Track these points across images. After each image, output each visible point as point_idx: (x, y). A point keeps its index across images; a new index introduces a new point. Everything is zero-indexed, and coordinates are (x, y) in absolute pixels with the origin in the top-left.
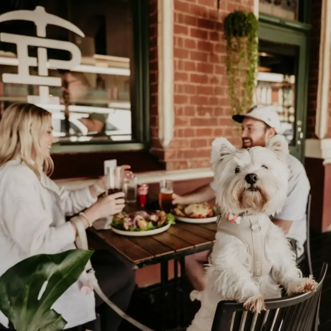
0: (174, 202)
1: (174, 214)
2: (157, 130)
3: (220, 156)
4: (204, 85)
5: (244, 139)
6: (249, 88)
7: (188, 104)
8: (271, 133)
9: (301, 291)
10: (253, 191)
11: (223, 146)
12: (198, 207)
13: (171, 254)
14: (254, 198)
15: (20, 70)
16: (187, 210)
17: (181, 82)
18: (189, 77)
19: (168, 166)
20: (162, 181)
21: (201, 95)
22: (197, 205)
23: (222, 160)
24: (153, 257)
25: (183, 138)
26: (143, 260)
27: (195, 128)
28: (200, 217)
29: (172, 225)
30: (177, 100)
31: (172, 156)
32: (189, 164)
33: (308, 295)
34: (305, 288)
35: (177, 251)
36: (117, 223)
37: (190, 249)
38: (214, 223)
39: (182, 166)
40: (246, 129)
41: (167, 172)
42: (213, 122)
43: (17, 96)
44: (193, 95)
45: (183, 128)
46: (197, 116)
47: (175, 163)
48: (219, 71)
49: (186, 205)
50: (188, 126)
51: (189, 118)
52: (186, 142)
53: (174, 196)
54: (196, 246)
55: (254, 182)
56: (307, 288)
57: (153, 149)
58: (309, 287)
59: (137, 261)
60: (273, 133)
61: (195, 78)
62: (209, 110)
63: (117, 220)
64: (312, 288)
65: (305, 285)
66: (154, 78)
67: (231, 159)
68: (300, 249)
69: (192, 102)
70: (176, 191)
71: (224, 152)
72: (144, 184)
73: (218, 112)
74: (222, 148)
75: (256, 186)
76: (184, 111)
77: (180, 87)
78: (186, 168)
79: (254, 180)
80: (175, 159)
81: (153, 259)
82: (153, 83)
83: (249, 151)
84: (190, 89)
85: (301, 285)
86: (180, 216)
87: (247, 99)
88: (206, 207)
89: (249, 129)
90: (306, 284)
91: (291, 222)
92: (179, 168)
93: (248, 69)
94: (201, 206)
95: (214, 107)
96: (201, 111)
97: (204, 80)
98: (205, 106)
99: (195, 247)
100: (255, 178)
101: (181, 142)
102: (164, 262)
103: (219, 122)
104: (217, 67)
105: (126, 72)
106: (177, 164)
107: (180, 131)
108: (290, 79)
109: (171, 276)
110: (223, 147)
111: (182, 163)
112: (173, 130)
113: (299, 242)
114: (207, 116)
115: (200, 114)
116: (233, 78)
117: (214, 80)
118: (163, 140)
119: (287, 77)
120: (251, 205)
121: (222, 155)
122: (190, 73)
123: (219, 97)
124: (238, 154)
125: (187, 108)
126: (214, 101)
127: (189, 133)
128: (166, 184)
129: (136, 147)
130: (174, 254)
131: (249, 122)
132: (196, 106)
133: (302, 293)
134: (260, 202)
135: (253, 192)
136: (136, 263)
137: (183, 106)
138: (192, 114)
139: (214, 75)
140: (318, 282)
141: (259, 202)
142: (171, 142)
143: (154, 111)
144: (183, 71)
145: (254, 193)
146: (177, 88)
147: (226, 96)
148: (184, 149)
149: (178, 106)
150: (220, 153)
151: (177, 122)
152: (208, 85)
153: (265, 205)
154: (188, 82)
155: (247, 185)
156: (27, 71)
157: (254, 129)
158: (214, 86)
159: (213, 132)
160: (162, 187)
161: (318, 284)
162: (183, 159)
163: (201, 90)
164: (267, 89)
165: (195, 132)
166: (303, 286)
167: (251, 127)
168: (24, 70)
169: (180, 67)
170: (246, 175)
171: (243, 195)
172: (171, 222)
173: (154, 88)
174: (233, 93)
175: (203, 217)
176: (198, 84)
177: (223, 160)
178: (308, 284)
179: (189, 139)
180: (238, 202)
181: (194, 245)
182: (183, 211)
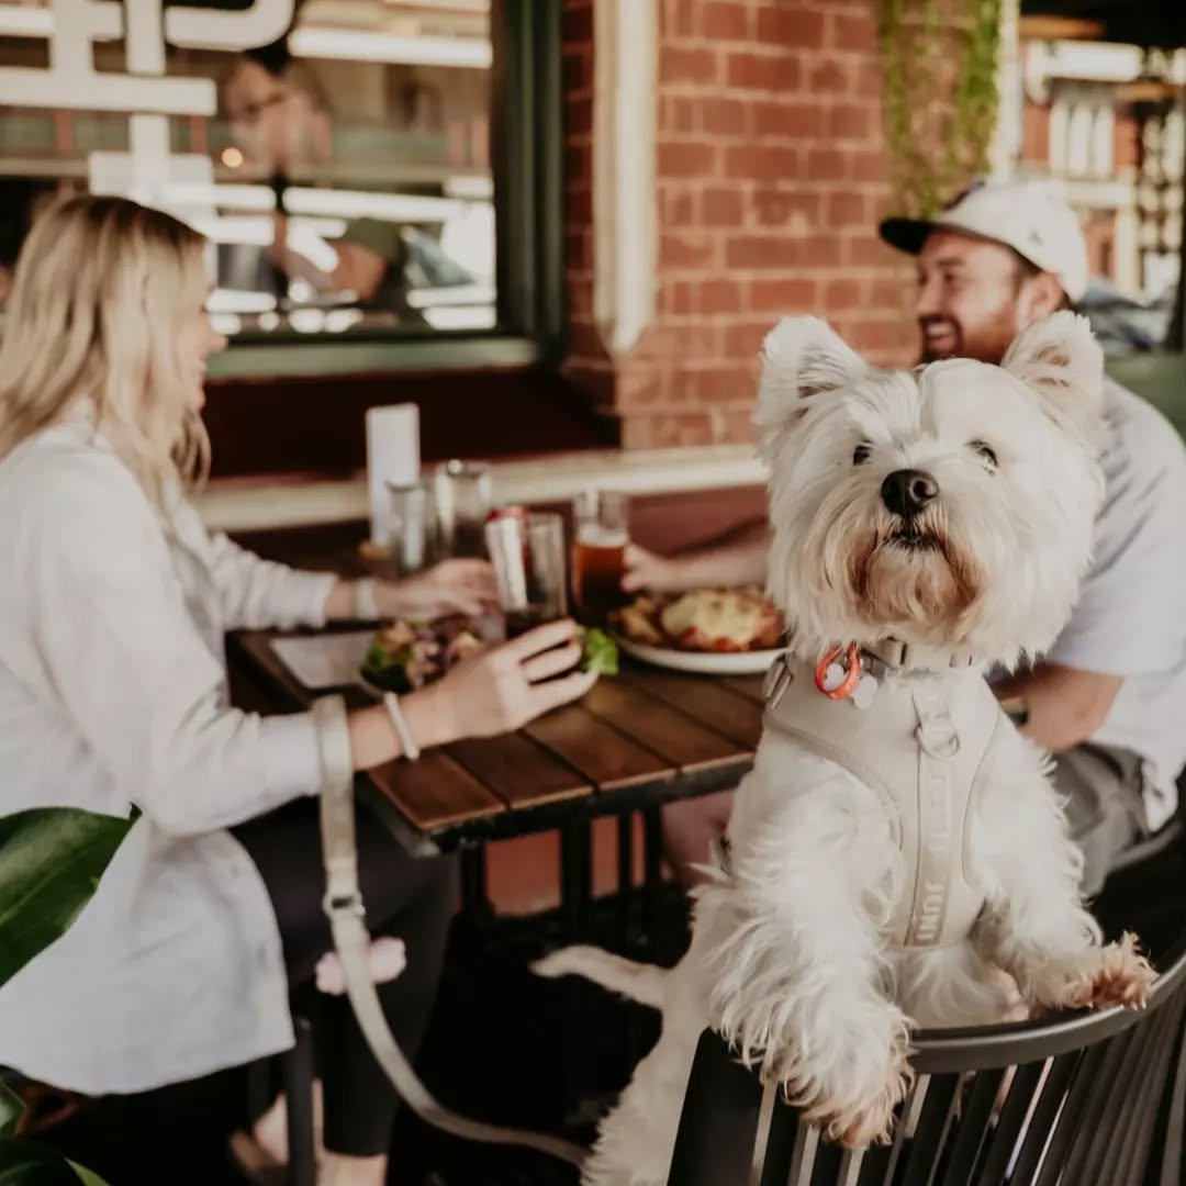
0: (631, 582)
1: (618, 631)
2: (589, 287)
3: (795, 393)
4: (785, 99)
5: (926, 321)
6: (973, 104)
7: (716, 178)
8: (1043, 297)
9: (1077, 1002)
10: (913, 546)
11: (812, 354)
12: (717, 606)
13: (580, 799)
14: (919, 577)
15: (58, 52)
16: (673, 618)
17: (687, 89)
18: (722, 66)
19: (633, 432)
20: (583, 496)
21: (771, 141)
22: (712, 597)
23: (802, 412)
24: (501, 808)
25: (696, 320)
26: (458, 819)
27: (745, 276)
28: (721, 647)
29: (603, 679)
30: (671, 160)
31: (650, 393)
32: (719, 425)
33: (1108, 1020)
34: (1097, 990)
35: (606, 786)
36: (386, 662)
37: (660, 782)
38: (758, 677)
39: (688, 433)
40: (936, 278)
41: (628, 457)
42: (822, 250)
43: (51, 153)
44: (736, 141)
45: (694, 276)
46: (752, 226)
47: (658, 420)
48: (849, 37)
49: (673, 597)
50: (716, 269)
51: (721, 235)
52: (708, 336)
53: (634, 556)
54: (688, 769)
55: (919, 509)
56: (1107, 989)
57: (574, 362)
58: (1115, 990)
59: (435, 825)
60: (1054, 299)
61: (746, 72)
62: (807, 202)
63: (386, 649)
64: (1130, 991)
65: (1097, 977)
66: (579, 73)
67: (836, 408)
68: (1159, 794)
69: (732, 172)
70: (640, 537)
71: (817, 378)
72: (510, 504)
73: (844, 208)
74: (808, 363)
75: (926, 525)
76: (697, 206)
77: (684, 107)
78: (706, 439)
79: (916, 499)
80: (662, 405)
81: (499, 817)
82: (575, 96)
83: (917, 380)
84: (724, 116)
85: (1080, 977)
86: (641, 639)
87: (964, 153)
88: (751, 605)
89: (949, 278)
90: (1102, 974)
91: (1119, 681)
92: (674, 441)
93: (968, 23)
94: (730, 602)
95: (824, 188)
96: (773, 206)
97: (783, 75)
98: (786, 186)
99: (680, 775)
100: (921, 489)
101: (684, 335)
102: (571, 826)
103: (845, 251)
104: (841, 22)
105: (478, 54)
106: (670, 427)
107: (682, 289)
108: (1170, 66)
109: (605, 882)
110: (810, 360)
111: (687, 420)
112: (653, 285)
113: (1154, 765)
114: (798, 227)
115: (767, 219)
116: (903, 69)
117: (828, 77)
118: (611, 325)
119: (1157, 59)
120: (907, 611)
121: (807, 391)
122: (724, 49)
123: (847, 147)
124: (865, 389)
125: (710, 196)
126: (827, 165)
127: (718, 297)
128: (601, 506)
129: (510, 354)
130: (591, 801)
131: (949, 249)
132: (747, 187)
133: (1084, 1012)
134: (944, 596)
135: (912, 550)
136: (432, 829)
137: (697, 185)
138: (735, 218)
139: (830, 53)
140: (1161, 969)
141: (937, 598)
142: (644, 335)
143: (579, 208)
144: (694, 43)
145: (917, 556)
146: (672, 114)
147: (875, 142)
148: (696, 364)
149: (673, 186)
150: (796, 384)
151: (671, 253)
152: (802, 97)
153: (968, 614)
154: (719, 88)
155: (887, 521)
156: (84, 55)
157: (969, 281)
158: (827, 100)
159: (820, 293)
160: (586, 520)
161: (1158, 979)
162: (692, 405)
163: (771, 119)
164: (1095, 113)
165: (745, 295)
166: (1086, 979)
167: (957, 271)
168: (71, 55)
169: (684, 29)
170: (884, 477)
171: (872, 563)
172: (602, 664)
173: (579, 116)
174: (903, 127)
175: (737, 650)
176: (761, 96)
177: (809, 413)
178: (1108, 975)
179: (721, 322)
180: (852, 596)
181: (677, 765)
182: (655, 618)
